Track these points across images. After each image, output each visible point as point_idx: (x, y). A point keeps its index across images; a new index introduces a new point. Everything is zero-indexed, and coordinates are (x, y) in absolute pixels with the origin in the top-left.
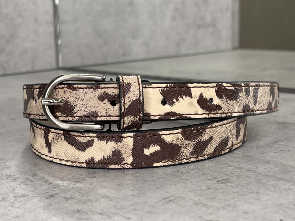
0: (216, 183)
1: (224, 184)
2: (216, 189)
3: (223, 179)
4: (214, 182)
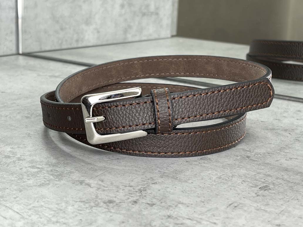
0: (260, 190)
1: (266, 191)
2: (263, 196)
3: (263, 186)
4: (257, 189)
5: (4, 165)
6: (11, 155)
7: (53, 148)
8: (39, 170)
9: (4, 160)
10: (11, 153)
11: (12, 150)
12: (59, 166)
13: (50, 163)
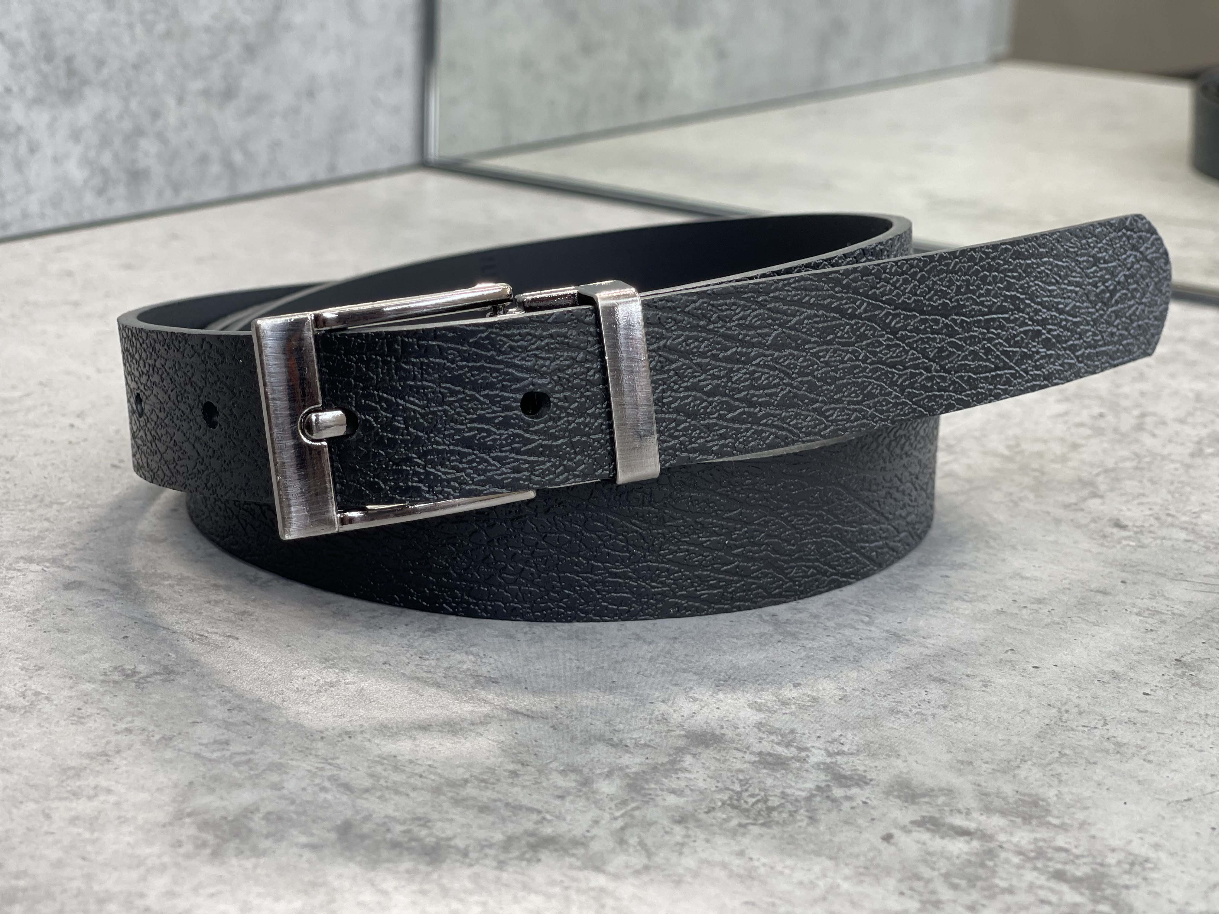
5: (791, 815)
6: (781, 750)
7: (945, 707)
8: (975, 844)
9: (769, 782)
10: (773, 737)
11: (762, 715)
12: (1050, 819)
13: (997, 803)
